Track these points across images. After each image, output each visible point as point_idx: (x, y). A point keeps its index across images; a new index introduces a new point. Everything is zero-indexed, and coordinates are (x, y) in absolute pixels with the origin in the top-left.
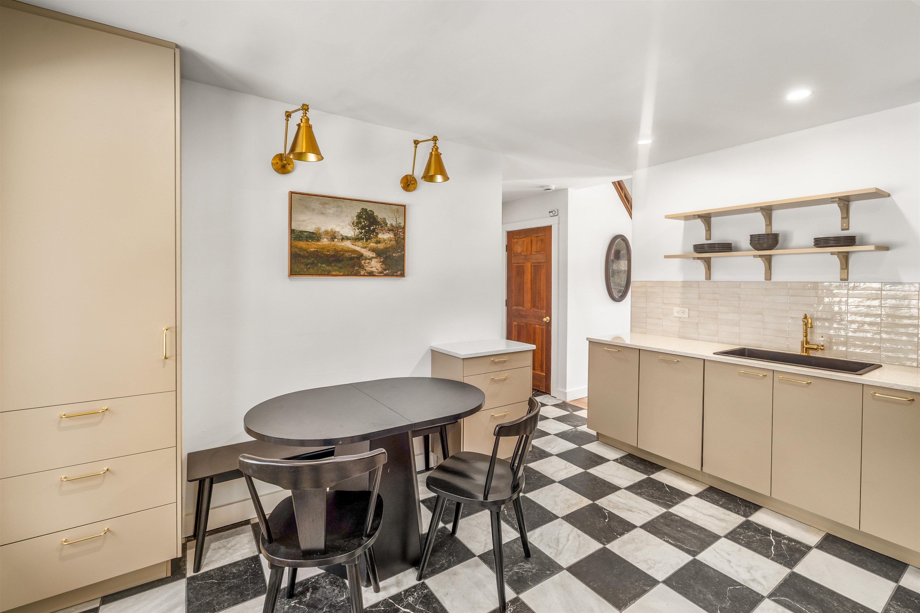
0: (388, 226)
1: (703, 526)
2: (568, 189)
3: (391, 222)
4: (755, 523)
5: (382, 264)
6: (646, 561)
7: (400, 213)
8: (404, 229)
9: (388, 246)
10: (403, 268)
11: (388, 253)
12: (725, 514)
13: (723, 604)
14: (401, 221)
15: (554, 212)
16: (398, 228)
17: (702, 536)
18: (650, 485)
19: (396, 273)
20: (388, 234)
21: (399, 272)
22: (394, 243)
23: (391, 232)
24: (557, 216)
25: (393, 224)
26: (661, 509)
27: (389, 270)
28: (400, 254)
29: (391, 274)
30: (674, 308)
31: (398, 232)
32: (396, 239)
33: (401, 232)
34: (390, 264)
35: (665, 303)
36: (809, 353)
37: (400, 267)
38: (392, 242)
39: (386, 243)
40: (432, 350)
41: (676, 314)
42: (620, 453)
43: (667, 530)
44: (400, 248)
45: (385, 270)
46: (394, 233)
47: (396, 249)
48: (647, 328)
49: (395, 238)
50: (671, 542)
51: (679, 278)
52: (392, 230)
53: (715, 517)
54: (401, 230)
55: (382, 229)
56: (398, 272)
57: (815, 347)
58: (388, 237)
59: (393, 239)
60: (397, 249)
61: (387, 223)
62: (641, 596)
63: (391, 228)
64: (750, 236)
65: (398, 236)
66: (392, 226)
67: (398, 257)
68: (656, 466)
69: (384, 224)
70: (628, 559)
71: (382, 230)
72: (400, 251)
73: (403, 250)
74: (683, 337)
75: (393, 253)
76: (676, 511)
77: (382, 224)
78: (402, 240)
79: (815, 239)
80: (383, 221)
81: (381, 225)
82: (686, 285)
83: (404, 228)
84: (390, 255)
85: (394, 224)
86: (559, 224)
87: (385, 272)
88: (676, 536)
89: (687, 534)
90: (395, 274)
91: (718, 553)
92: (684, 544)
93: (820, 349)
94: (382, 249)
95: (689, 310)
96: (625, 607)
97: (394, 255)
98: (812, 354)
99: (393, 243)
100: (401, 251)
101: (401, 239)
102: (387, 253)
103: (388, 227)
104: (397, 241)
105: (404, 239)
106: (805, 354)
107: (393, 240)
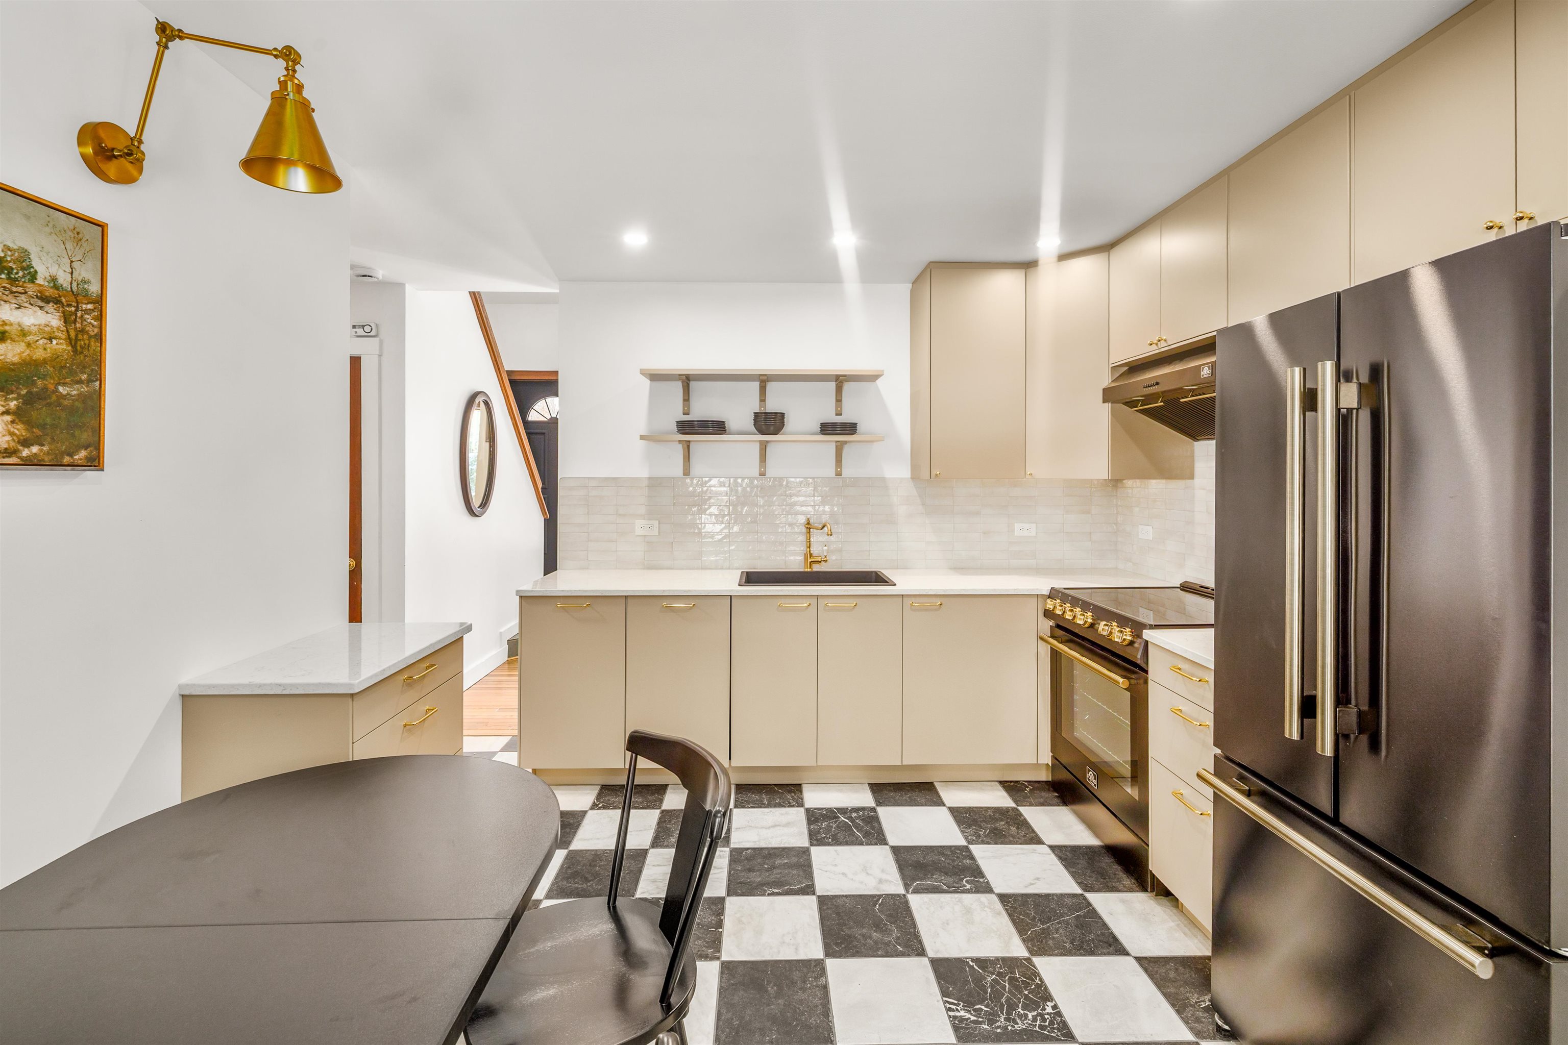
0: (40, 281)
1: (782, 846)
2: (405, 284)
3: (54, 270)
4: (815, 809)
5: (13, 422)
6: (784, 943)
7: (85, 245)
8: (101, 305)
9: (39, 354)
10: (97, 439)
11: (39, 382)
12: (782, 814)
13: (892, 935)
14: (87, 272)
15: (367, 329)
16: (79, 298)
17: (794, 860)
18: (675, 822)
19: (71, 455)
20: (39, 312)
21: (83, 454)
22: (64, 347)
23: (50, 307)
24: (376, 340)
25: (61, 281)
26: (722, 851)
27: (43, 445)
28: (84, 389)
29: (50, 457)
30: (636, 521)
31: (77, 310)
32: (72, 334)
33: (88, 314)
34: (48, 420)
35: (620, 515)
36: (812, 569)
37: (85, 437)
38: (54, 342)
39: (29, 345)
40: (183, 696)
41: (639, 531)
42: (588, 792)
43: (756, 878)
44: (84, 367)
45: (26, 443)
46: (63, 312)
47: (70, 369)
48: (589, 559)
49: (68, 331)
50: (777, 891)
51: (642, 472)
52: (57, 301)
53: (779, 826)
54: (90, 306)
55: (14, 289)
56: (77, 451)
57: (819, 559)
58: (37, 323)
59: (60, 334)
60: (77, 373)
61: (36, 272)
62: (828, 998)
63: (50, 292)
64: (753, 414)
65: (78, 325)
66: (56, 287)
67: (77, 400)
68: (654, 788)
69: (21, 274)
70: (764, 957)
71: (12, 292)
72: (84, 377)
73: (98, 375)
74: (651, 567)
75: (59, 384)
76: (739, 843)
77: (12, 269)
78: (93, 340)
79: (821, 424)
80: (20, 261)
81: (9, 273)
82: (655, 483)
83: (100, 301)
84: (45, 389)
85: (64, 279)
86: (380, 356)
87: (25, 452)
88: (773, 878)
89: (780, 866)
90: (67, 460)
91: (826, 871)
92: (791, 885)
93: (824, 561)
94: (14, 364)
95: (659, 524)
96: (832, 1032)
97: (61, 389)
98: (816, 568)
99: (60, 346)
100: (89, 381)
101: (90, 337)
102: (34, 383)
103: (40, 285)
104: (76, 343)
105: (100, 338)
106: (809, 570)
107: (60, 338)
